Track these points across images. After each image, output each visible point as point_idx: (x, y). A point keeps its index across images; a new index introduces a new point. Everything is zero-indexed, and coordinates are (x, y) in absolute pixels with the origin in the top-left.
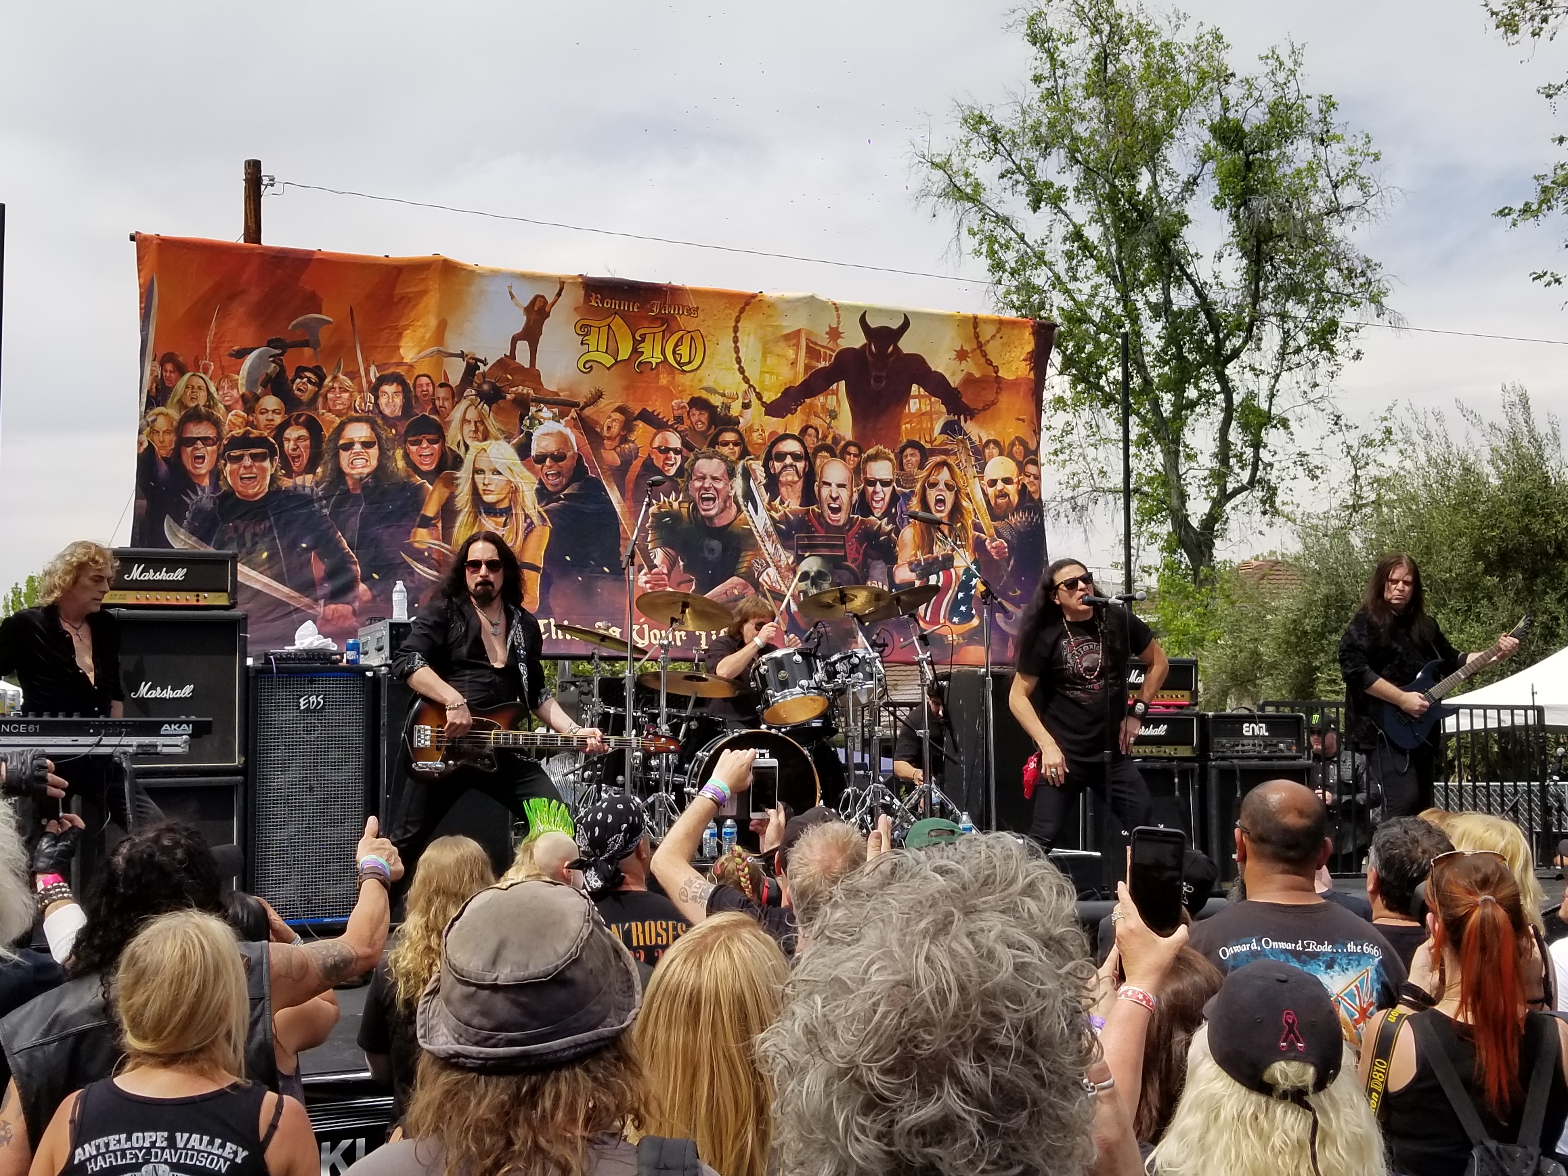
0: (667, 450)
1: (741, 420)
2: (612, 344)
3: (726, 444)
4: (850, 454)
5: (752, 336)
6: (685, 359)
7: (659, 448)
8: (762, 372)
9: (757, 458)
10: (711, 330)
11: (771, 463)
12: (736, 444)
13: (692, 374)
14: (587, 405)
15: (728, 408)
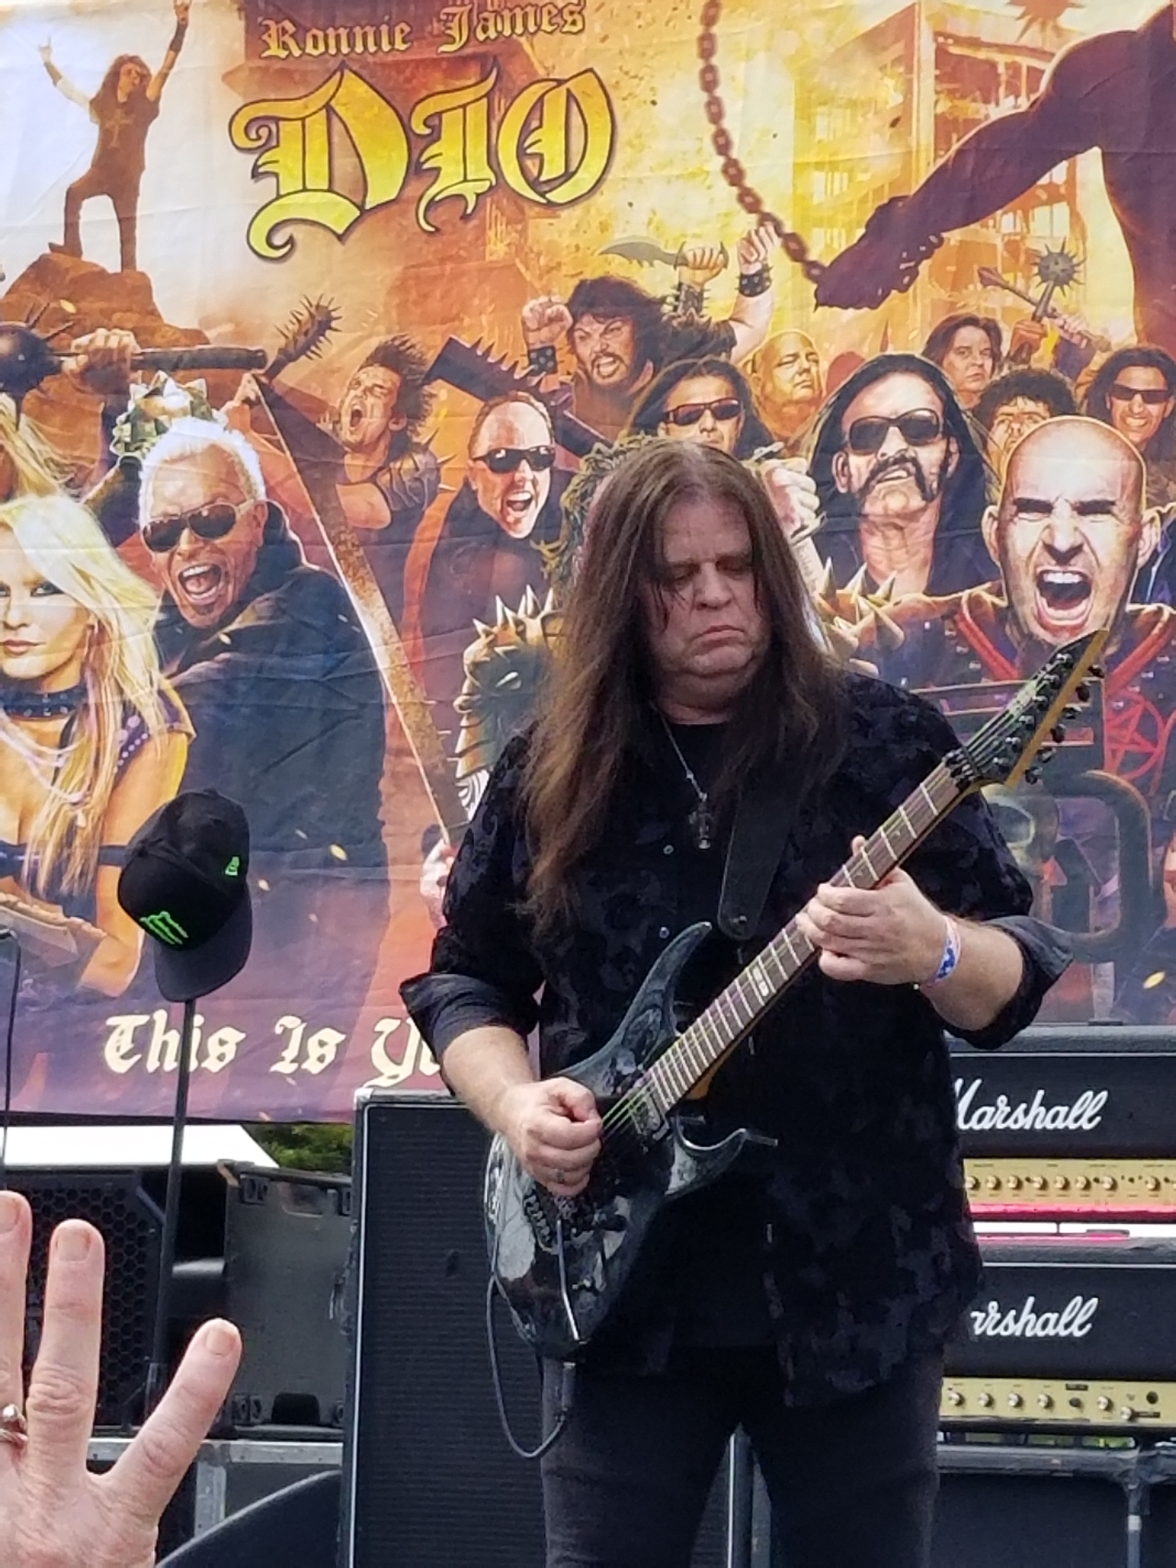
0: (514, 458)
1: (740, 332)
2: (345, 164)
3: (690, 416)
4: (1128, 393)
5: (761, 56)
6: (553, 169)
7: (489, 457)
8: (800, 168)
9: (793, 449)
10: (631, 65)
11: (837, 461)
12: (722, 412)
13: (578, 210)
14: (287, 357)
15: (696, 298)
